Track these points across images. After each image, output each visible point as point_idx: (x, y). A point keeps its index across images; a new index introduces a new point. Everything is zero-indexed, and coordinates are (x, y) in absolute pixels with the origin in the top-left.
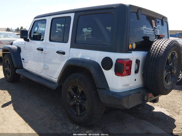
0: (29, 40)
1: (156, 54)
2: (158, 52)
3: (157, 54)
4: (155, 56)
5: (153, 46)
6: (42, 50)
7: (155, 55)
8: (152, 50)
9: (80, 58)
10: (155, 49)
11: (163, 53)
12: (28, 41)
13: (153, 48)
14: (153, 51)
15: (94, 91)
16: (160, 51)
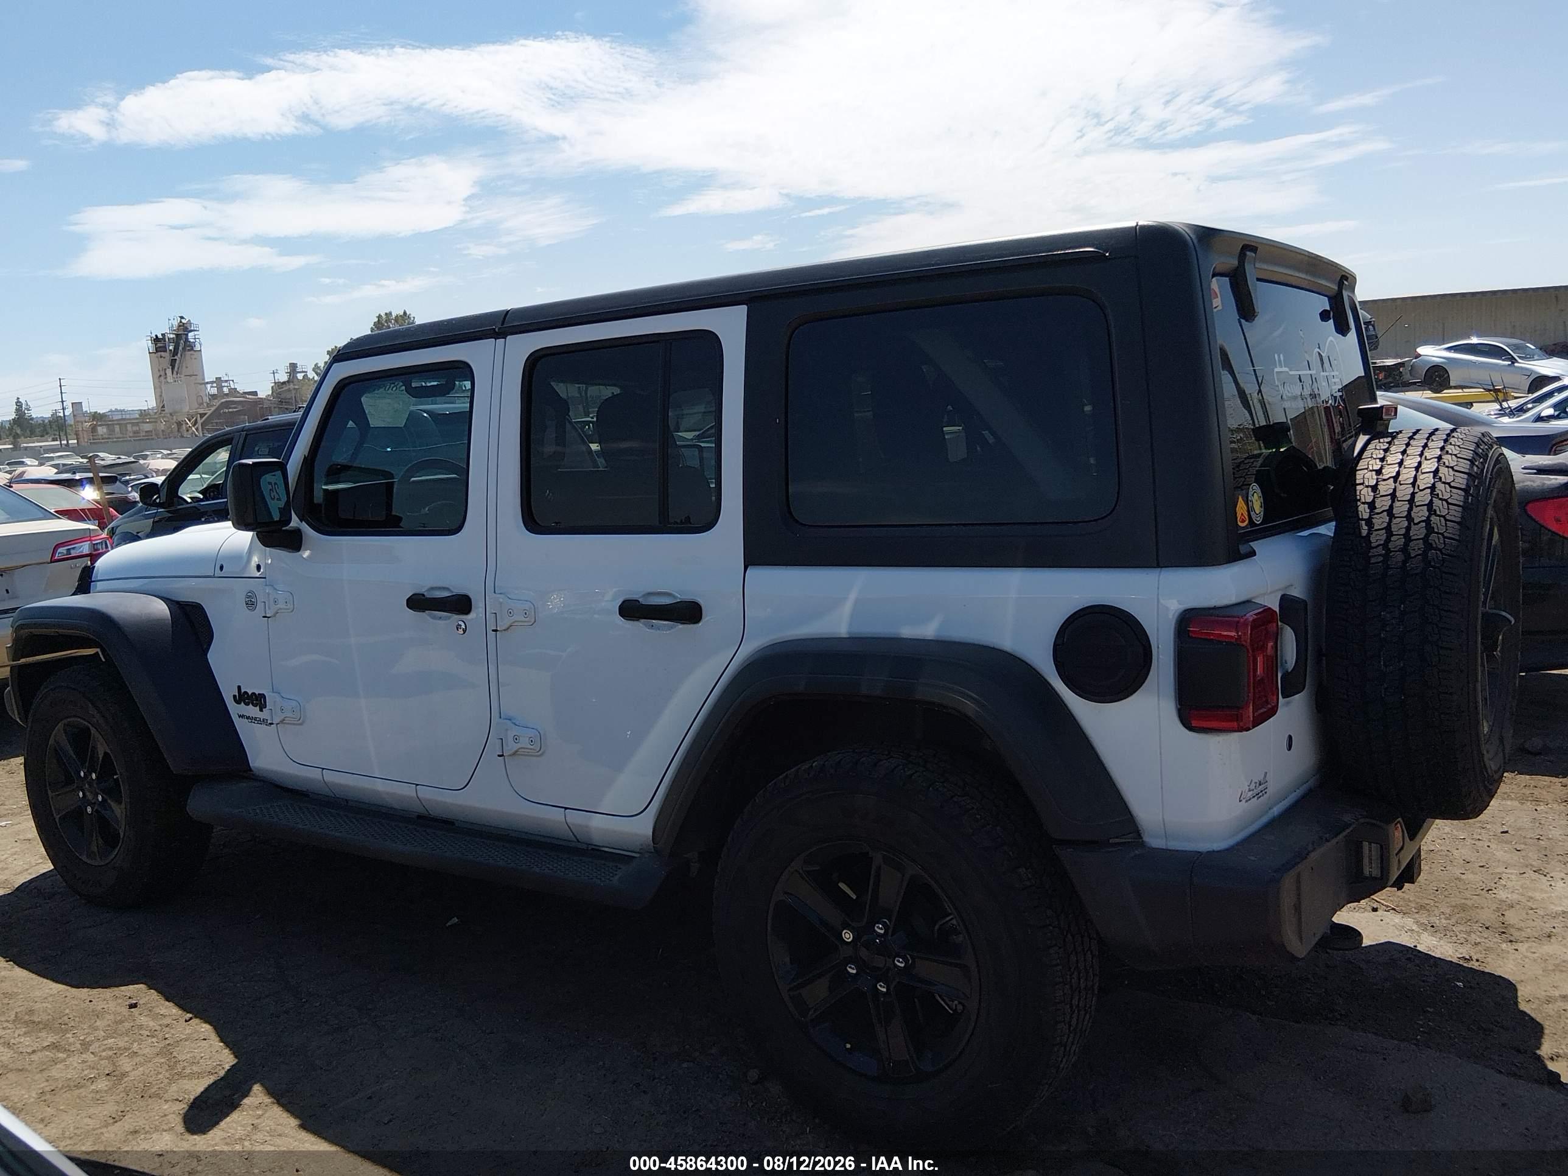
0: (297, 534)
1: (1406, 544)
2: (1418, 532)
3: (1417, 547)
4: (1408, 557)
5: (1365, 494)
6: (460, 604)
7: (1405, 549)
8: (1369, 522)
9: (853, 639)
10: (1390, 512)
11: (1453, 530)
12: (293, 542)
13: (1372, 505)
14: (1380, 521)
15: (1022, 870)
16: (1428, 521)
